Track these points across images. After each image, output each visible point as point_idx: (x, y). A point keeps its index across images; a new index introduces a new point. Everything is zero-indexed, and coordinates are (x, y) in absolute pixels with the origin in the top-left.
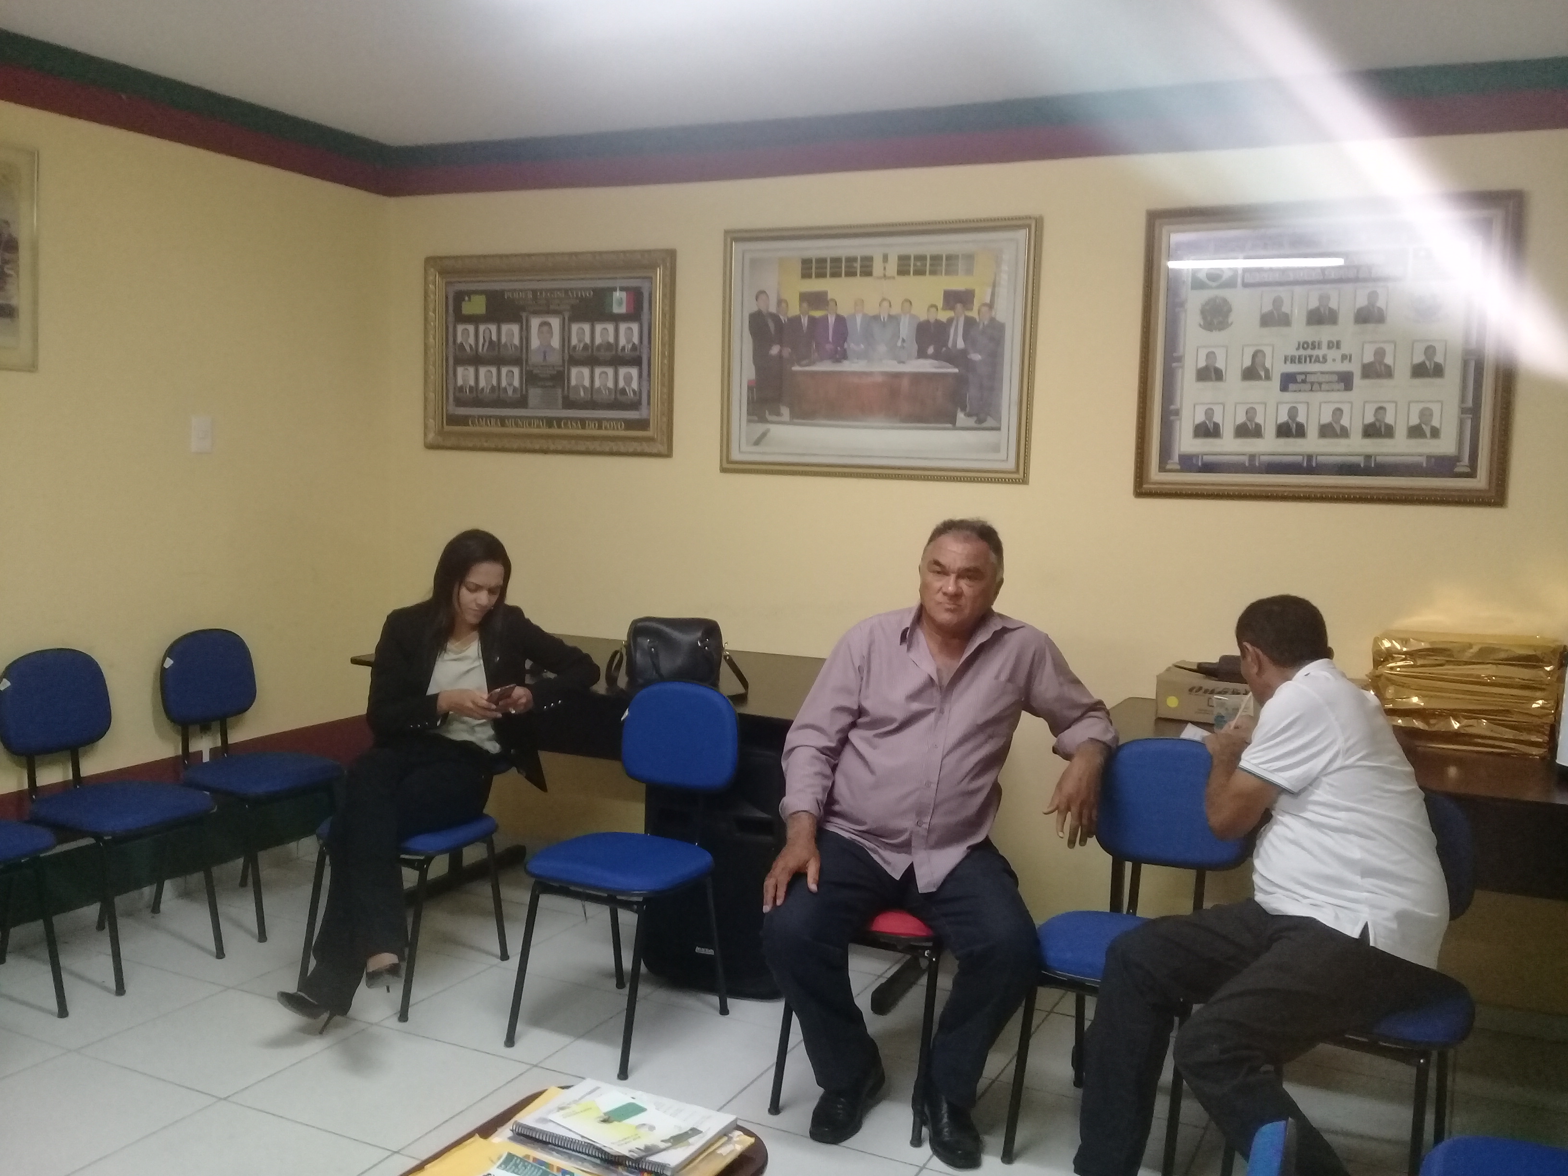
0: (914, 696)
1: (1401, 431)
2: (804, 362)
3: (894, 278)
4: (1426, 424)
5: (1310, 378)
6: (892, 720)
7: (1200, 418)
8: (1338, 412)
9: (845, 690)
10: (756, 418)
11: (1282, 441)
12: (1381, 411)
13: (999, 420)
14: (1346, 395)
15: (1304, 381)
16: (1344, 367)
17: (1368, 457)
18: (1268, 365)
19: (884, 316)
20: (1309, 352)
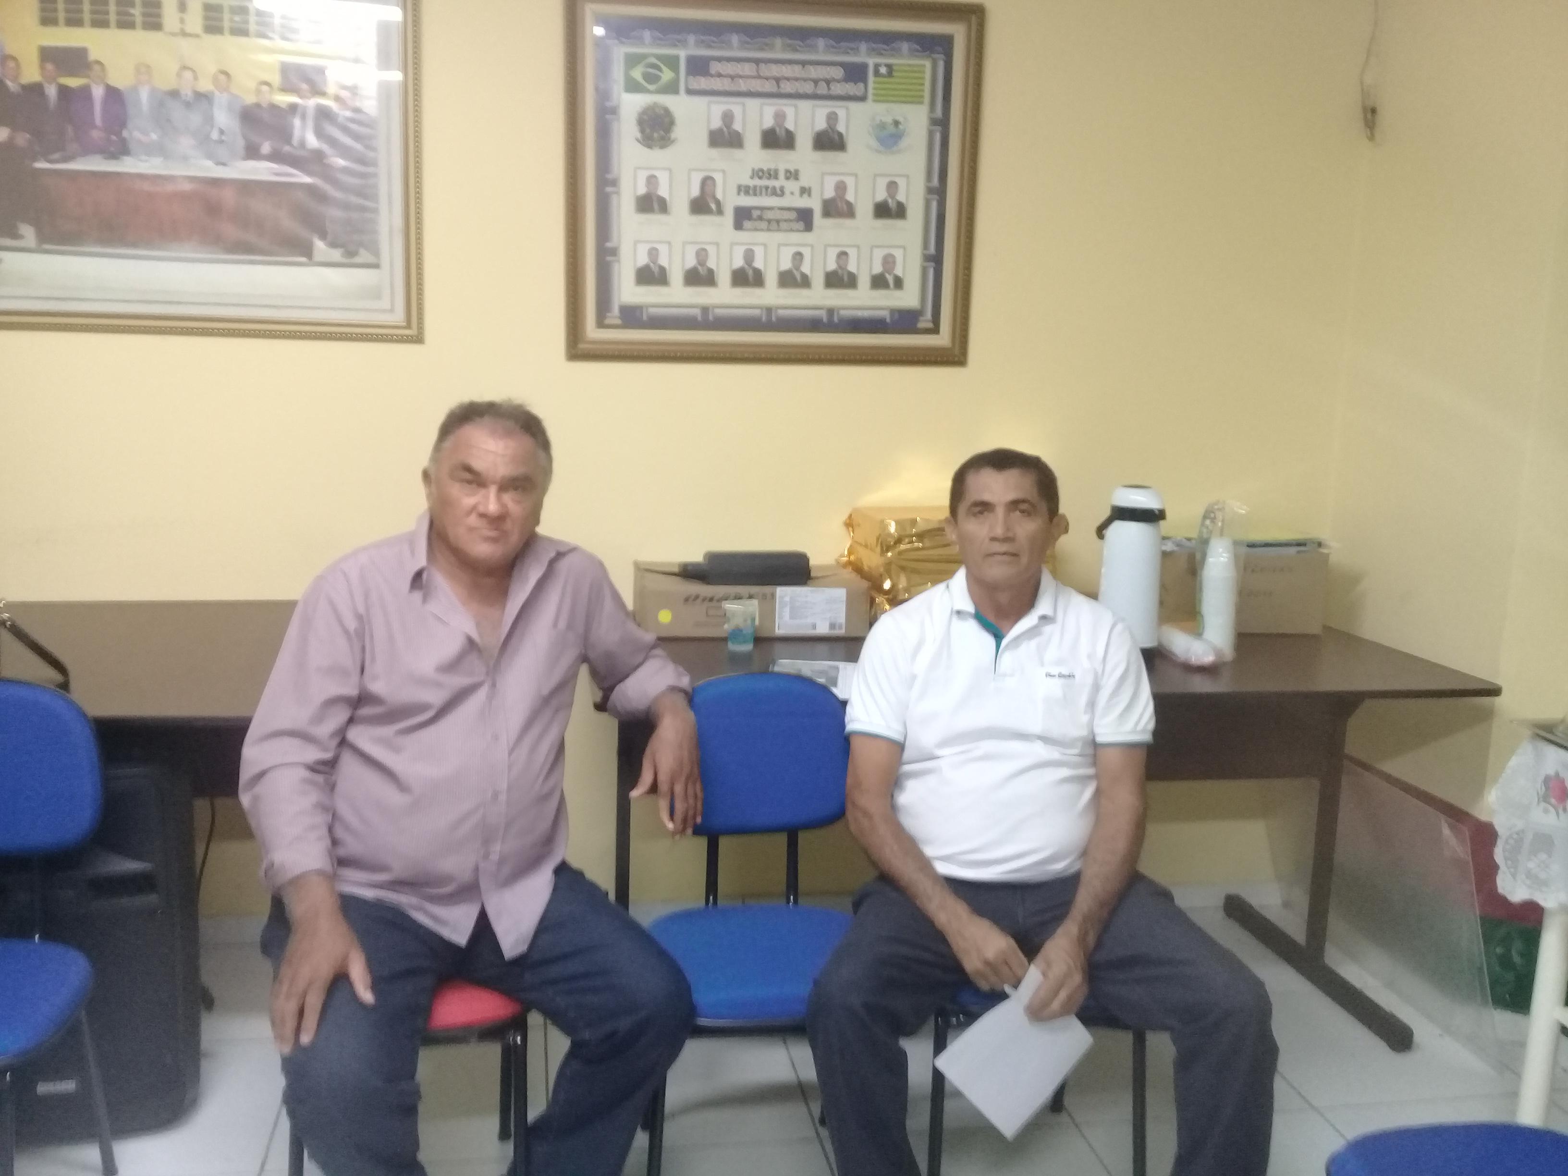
0: (452, 666)
2: (56, 156)
3: (197, 36)
4: (890, 274)
5: (769, 215)
6: (421, 708)
7: (643, 260)
8: (798, 257)
12: (844, 257)
13: (377, 253)
14: (808, 237)
15: (760, 218)
16: (802, 202)
17: (831, 311)
18: (719, 195)
19: (187, 92)
20: (765, 182)
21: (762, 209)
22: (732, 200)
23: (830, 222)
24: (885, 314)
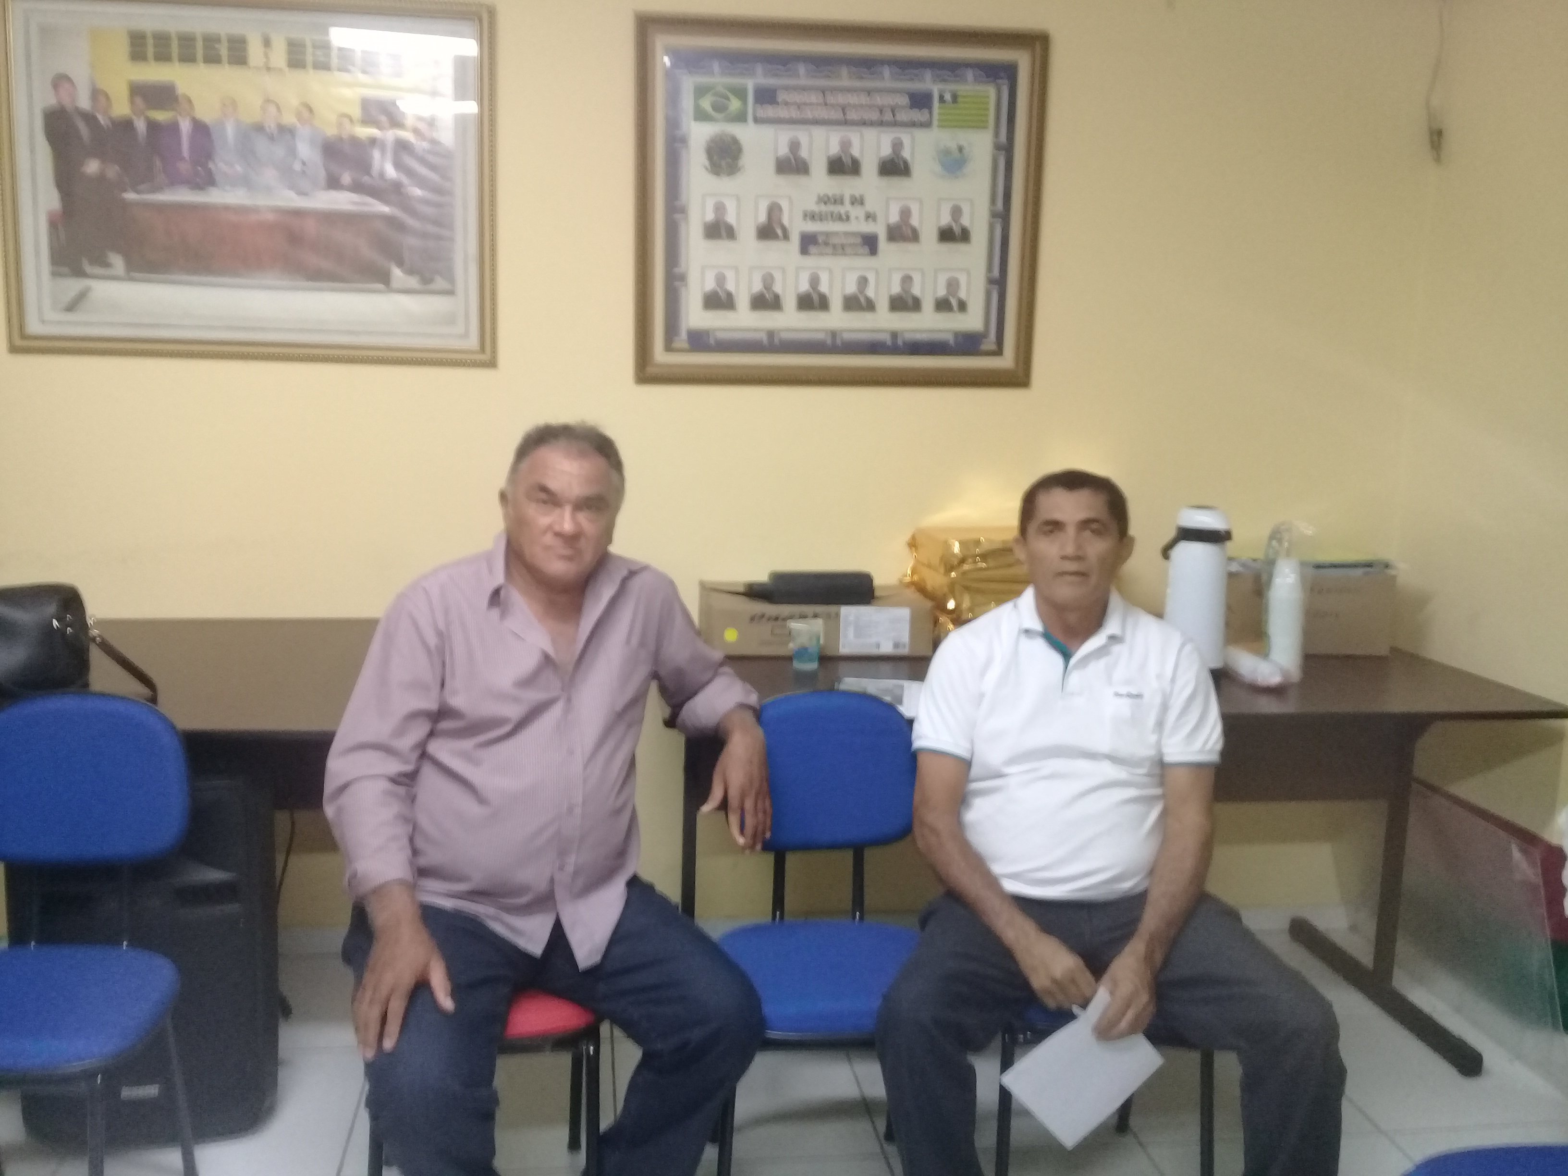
2: (143, 188)
3: (281, 71)
4: (953, 297)
5: (835, 240)
6: (499, 722)
7: (710, 285)
8: (863, 282)
9: (418, 686)
10: (65, 270)
12: (908, 281)
13: (451, 280)
14: (874, 261)
15: (826, 244)
16: (867, 228)
17: (894, 335)
18: (786, 221)
19: (271, 125)
20: (831, 208)
21: (827, 234)
22: (797, 226)
23: (894, 247)
24: (950, 338)
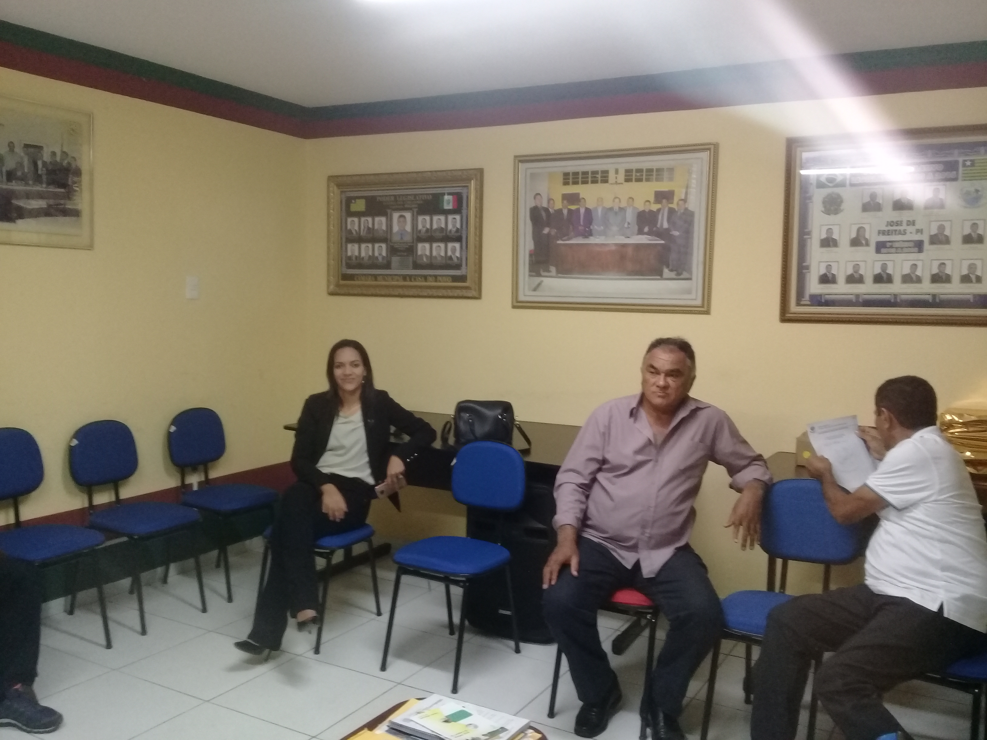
0: (639, 451)
1: (956, 279)
2: (564, 238)
3: (622, 184)
4: (972, 274)
5: (897, 245)
6: (624, 467)
7: (823, 271)
8: (914, 266)
9: (594, 447)
10: (534, 274)
11: (878, 286)
12: (943, 266)
13: (691, 272)
14: (921, 256)
15: (891, 247)
16: (917, 237)
17: (934, 296)
18: (867, 236)
19: (616, 208)
20: (895, 228)
21: (892, 242)
24: (971, 298)
